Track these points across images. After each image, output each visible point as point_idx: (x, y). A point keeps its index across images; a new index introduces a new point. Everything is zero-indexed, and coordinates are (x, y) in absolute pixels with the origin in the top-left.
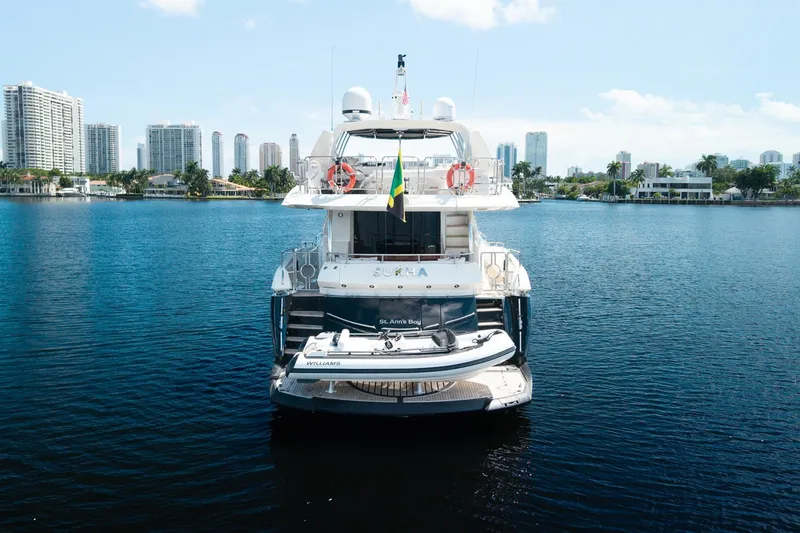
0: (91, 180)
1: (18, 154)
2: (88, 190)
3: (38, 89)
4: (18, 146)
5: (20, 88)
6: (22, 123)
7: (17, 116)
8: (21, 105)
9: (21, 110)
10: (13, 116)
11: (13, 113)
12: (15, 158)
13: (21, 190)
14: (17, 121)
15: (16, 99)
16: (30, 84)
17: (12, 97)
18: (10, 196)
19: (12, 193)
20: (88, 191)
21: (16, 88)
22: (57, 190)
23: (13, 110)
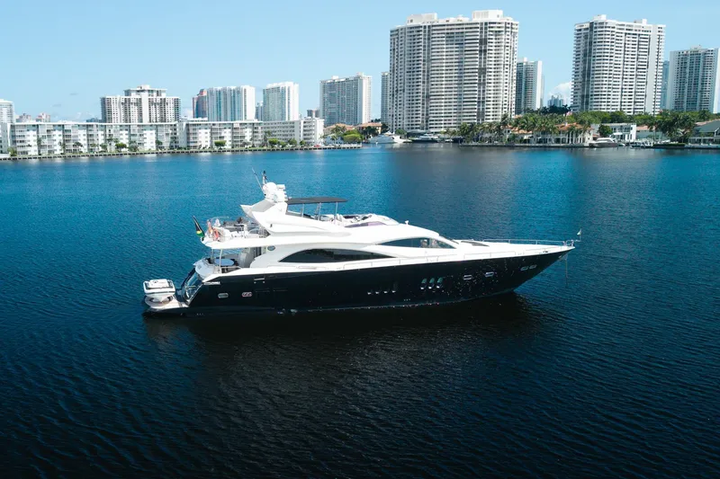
0: (638, 125)
1: (583, 96)
2: (634, 137)
3: (612, 22)
4: (583, 88)
5: (592, 24)
6: (589, 63)
7: (585, 55)
8: (591, 43)
9: (590, 49)
10: (581, 56)
11: (582, 53)
12: (579, 101)
13: (558, 141)
14: (585, 61)
15: (586, 37)
16: (603, 18)
17: (583, 35)
18: (545, 147)
19: (549, 144)
20: (633, 139)
21: (587, 25)
22: (595, 139)
23: (582, 49)
